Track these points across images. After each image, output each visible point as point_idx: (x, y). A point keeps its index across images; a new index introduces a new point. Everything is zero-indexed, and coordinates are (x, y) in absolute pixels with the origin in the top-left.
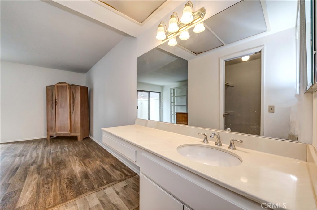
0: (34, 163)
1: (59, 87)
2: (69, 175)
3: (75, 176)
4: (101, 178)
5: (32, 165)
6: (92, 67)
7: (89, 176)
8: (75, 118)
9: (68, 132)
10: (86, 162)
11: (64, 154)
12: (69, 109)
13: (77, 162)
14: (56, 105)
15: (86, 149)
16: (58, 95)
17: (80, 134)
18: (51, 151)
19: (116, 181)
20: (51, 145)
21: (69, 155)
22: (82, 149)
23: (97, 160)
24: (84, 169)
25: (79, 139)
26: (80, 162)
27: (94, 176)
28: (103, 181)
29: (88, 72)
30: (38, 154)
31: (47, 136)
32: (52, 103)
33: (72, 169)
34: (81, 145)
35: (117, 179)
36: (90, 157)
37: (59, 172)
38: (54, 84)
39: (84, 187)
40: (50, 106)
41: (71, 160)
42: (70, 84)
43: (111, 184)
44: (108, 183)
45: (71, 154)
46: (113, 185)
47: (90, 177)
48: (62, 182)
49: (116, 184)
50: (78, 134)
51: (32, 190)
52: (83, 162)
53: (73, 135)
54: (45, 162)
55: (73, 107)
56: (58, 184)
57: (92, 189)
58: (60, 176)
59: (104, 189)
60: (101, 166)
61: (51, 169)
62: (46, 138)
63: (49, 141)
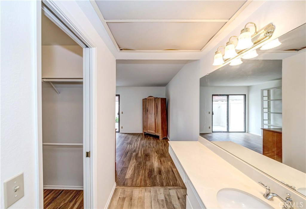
0: (135, 151)
1: (149, 100)
2: (150, 167)
3: (154, 169)
4: (169, 179)
5: (134, 152)
6: (169, 82)
7: (162, 173)
8: (158, 122)
9: (154, 132)
10: (162, 160)
11: (150, 149)
12: (154, 115)
13: (156, 158)
14: (147, 112)
15: (163, 148)
16: (148, 105)
17: (160, 135)
18: (143, 144)
19: (180, 187)
20: (144, 139)
21: (153, 150)
22: (161, 148)
23: (169, 161)
24: (159, 166)
25: (161, 138)
26: (158, 159)
27: (165, 175)
28: (170, 182)
29: (167, 86)
30: (137, 145)
31: (143, 132)
32: (146, 110)
33: (153, 163)
34: (161, 144)
35: (181, 185)
36: (165, 157)
37: (145, 163)
38: (146, 98)
39: (157, 180)
40: (144, 112)
41: (153, 155)
42: (155, 97)
43: (176, 187)
44: (173, 186)
45: (154, 151)
46: (177, 189)
47: (162, 175)
48: (146, 172)
49: (179, 189)
50: (160, 134)
51: (132, 170)
52: (160, 160)
53: (157, 134)
54: (140, 152)
55: (157, 114)
56: (144, 172)
57: (162, 185)
58: (146, 166)
59: (170, 189)
60: (171, 168)
61: (142, 158)
62: (142, 133)
63: (144, 136)
